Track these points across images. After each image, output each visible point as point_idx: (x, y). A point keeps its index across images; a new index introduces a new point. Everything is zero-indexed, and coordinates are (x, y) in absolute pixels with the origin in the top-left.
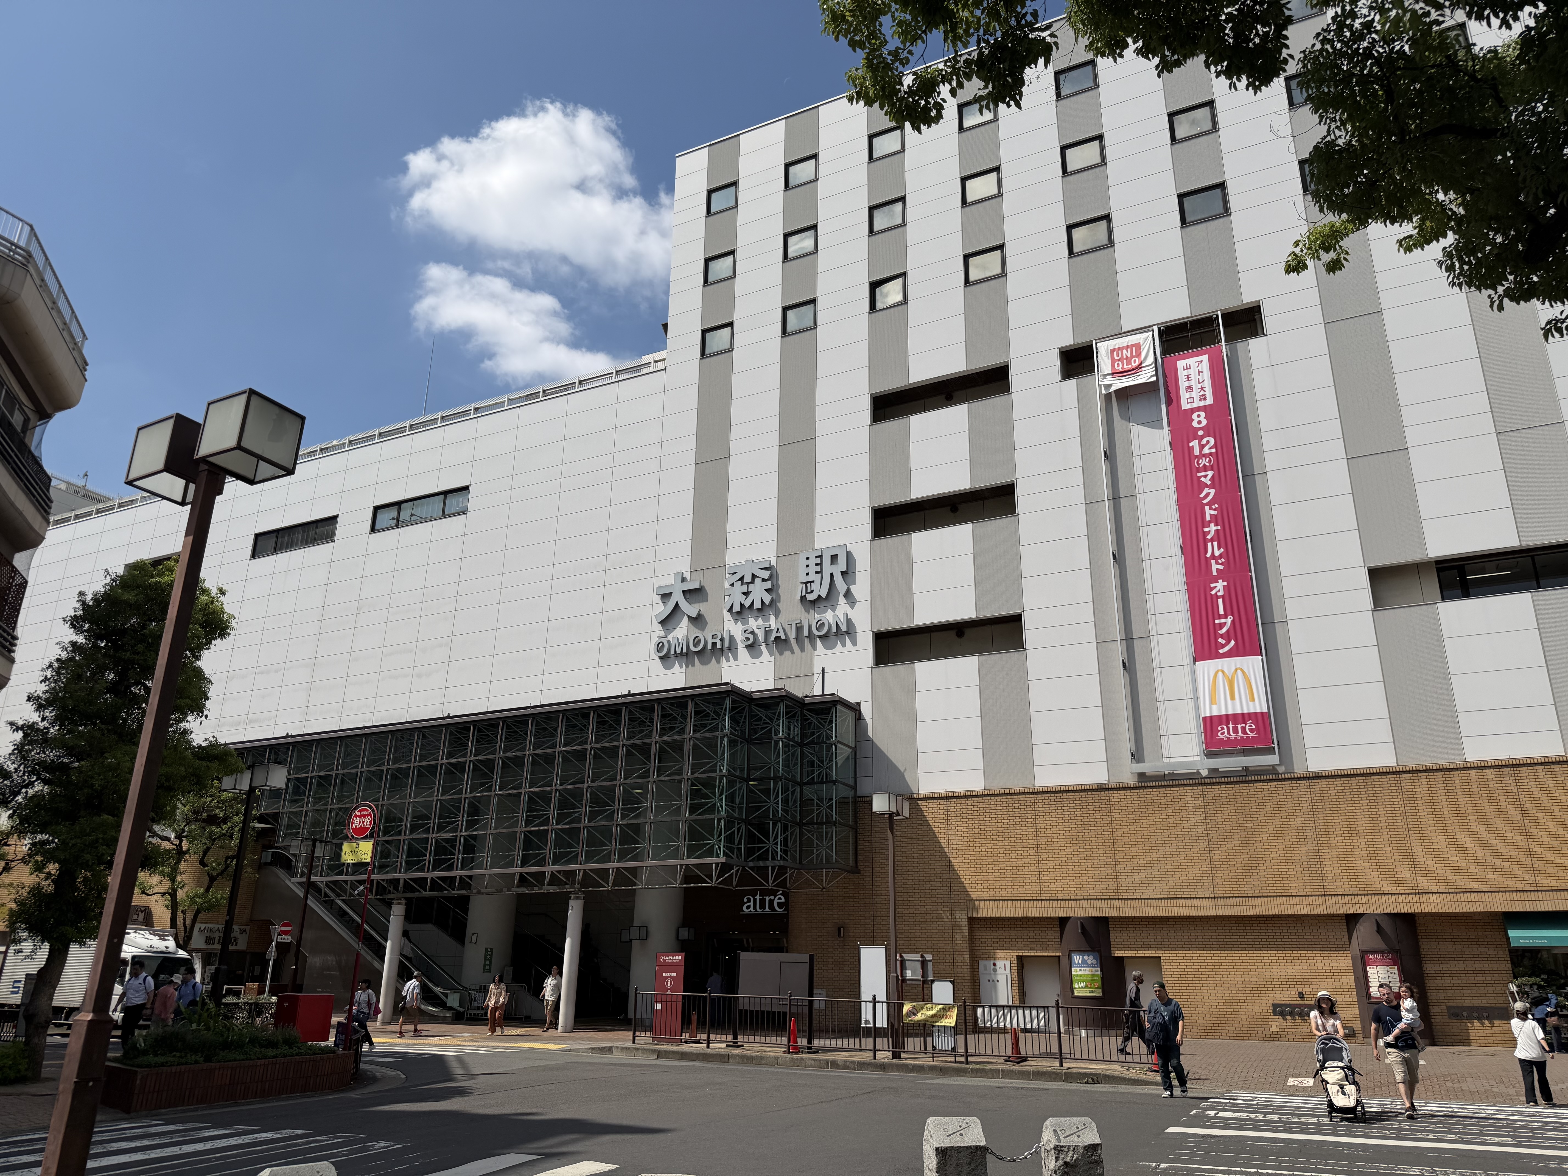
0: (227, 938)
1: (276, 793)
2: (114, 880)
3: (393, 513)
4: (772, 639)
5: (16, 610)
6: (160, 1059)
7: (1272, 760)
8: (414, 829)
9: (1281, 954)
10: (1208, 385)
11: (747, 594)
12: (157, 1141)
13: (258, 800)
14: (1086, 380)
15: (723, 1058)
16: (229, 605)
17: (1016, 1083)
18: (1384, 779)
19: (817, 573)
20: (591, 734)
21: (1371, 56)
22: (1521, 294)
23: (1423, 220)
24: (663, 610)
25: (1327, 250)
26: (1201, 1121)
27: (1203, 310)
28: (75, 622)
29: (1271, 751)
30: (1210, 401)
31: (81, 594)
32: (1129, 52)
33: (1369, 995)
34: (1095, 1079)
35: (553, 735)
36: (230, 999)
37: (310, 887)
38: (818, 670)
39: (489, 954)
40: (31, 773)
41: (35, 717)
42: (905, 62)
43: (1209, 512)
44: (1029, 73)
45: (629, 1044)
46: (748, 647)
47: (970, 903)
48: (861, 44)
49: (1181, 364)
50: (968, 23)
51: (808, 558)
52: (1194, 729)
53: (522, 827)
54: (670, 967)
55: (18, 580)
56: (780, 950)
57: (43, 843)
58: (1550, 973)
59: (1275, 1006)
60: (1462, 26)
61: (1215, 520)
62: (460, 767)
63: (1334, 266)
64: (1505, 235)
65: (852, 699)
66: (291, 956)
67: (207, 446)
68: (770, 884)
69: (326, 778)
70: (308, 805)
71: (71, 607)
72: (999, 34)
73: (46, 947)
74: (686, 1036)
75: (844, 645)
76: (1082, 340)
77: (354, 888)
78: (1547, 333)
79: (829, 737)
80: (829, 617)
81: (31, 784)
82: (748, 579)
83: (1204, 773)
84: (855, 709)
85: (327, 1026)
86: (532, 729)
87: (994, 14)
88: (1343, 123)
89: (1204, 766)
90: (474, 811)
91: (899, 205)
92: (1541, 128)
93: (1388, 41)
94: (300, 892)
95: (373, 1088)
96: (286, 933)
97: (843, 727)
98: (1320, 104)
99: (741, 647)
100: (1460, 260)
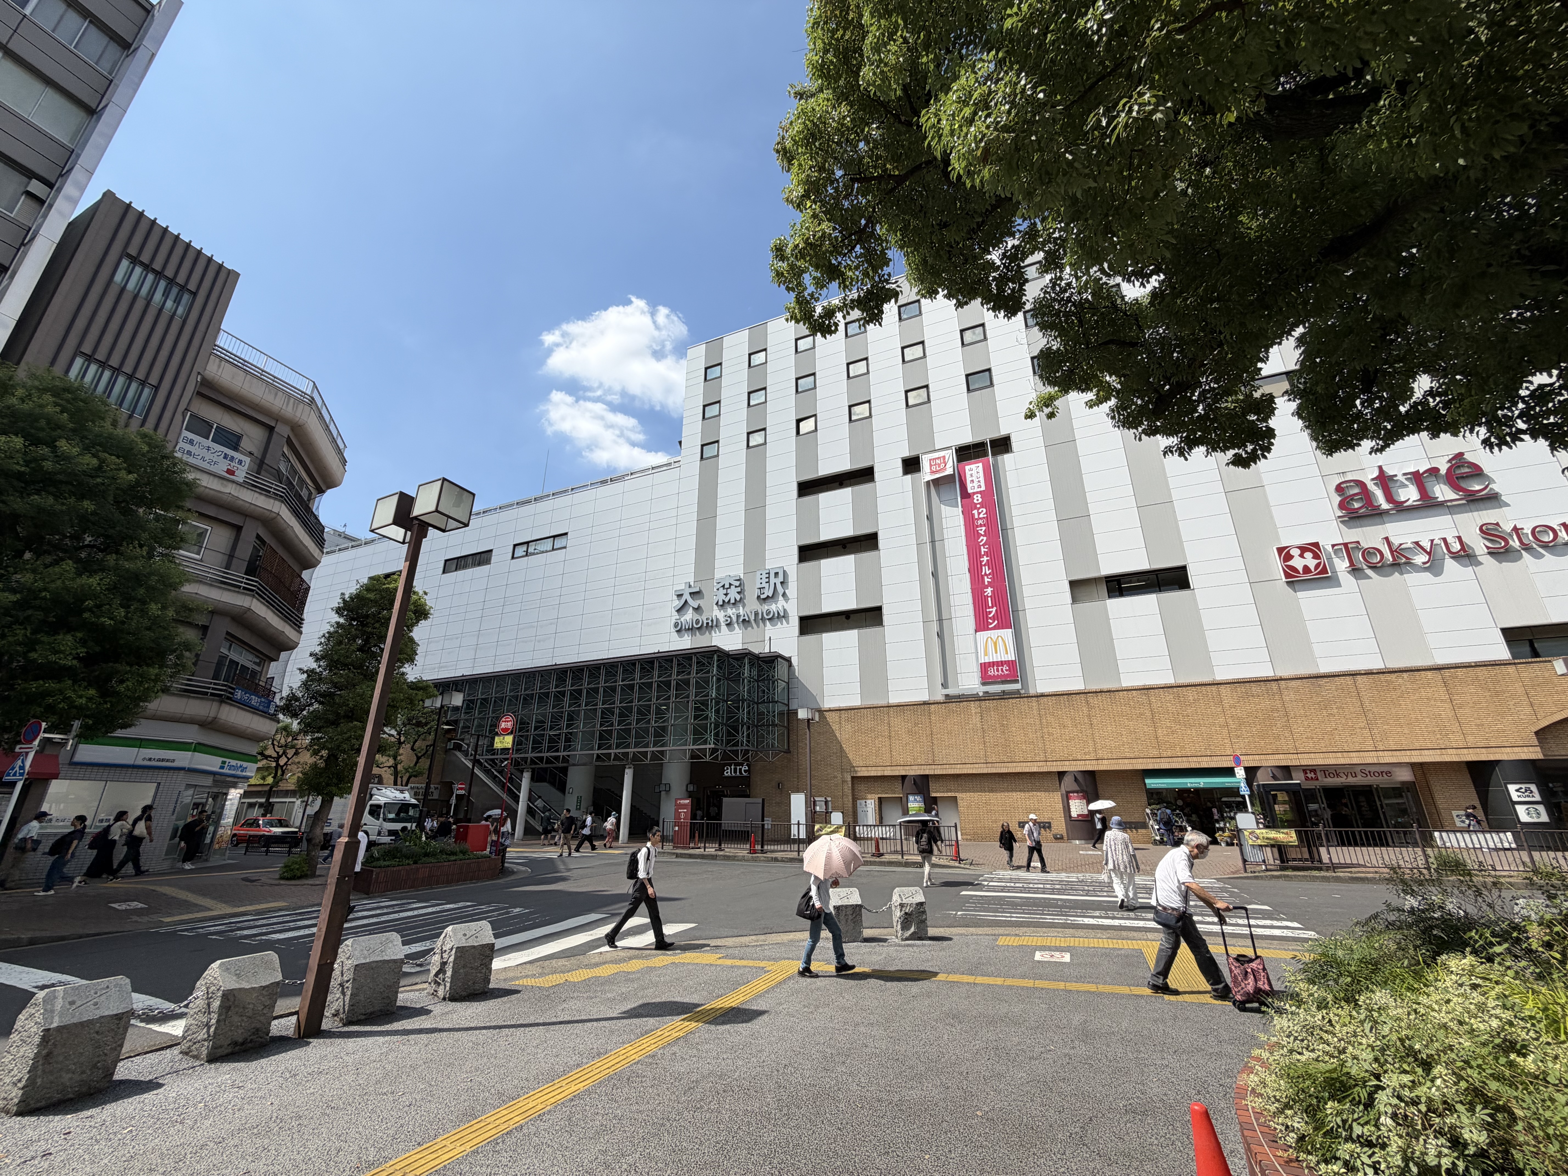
0: (427, 793)
1: (456, 709)
2: (362, 760)
3: (524, 548)
4: (741, 620)
5: (303, 603)
6: (387, 863)
7: (1017, 686)
8: (536, 728)
9: (1023, 794)
10: (982, 479)
11: (726, 594)
12: (385, 911)
13: (446, 713)
14: (916, 475)
15: (713, 857)
16: (430, 601)
17: (877, 868)
18: (1078, 696)
19: (766, 582)
20: (637, 675)
21: (1070, 301)
22: (1151, 432)
23: (1098, 391)
24: (678, 603)
25: (1047, 406)
26: (980, 888)
27: (978, 439)
28: (339, 611)
29: (1016, 681)
30: (983, 488)
31: (343, 594)
32: (940, 296)
33: (1070, 816)
35: (615, 675)
37: (476, 762)
38: (767, 638)
39: (579, 799)
40: (311, 698)
41: (314, 665)
42: (817, 300)
43: (983, 550)
44: (886, 307)
46: (727, 625)
47: (852, 768)
48: (793, 289)
49: (967, 468)
50: (852, 279)
51: (761, 574)
52: (975, 669)
53: (598, 728)
54: (683, 806)
55: (305, 586)
56: (745, 796)
57: (319, 739)
60: (1118, 285)
61: (986, 554)
62: (563, 693)
63: (1051, 416)
64: (1142, 400)
65: (787, 655)
67: (418, 510)
68: (740, 760)
69: (485, 699)
70: (475, 715)
71: (336, 602)
72: (869, 286)
73: (320, 799)
74: (692, 845)
75: (782, 624)
76: (914, 454)
77: (501, 762)
78: (1165, 453)
79: (773, 677)
80: (773, 607)
81: (311, 704)
82: (727, 586)
83: (981, 694)
84: (788, 660)
86: (603, 672)
87: (866, 274)
88: (1056, 338)
89: (980, 690)
90: (571, 718)
91: (812, 378)
92: (1162, 342)
93: (1079, 293)
94: (470, 765)
95: (513, 877)
96: (461, 789)
97: (781, 670)
98: (1044, 327)
99: (723, 624)
100: (1119, 413)
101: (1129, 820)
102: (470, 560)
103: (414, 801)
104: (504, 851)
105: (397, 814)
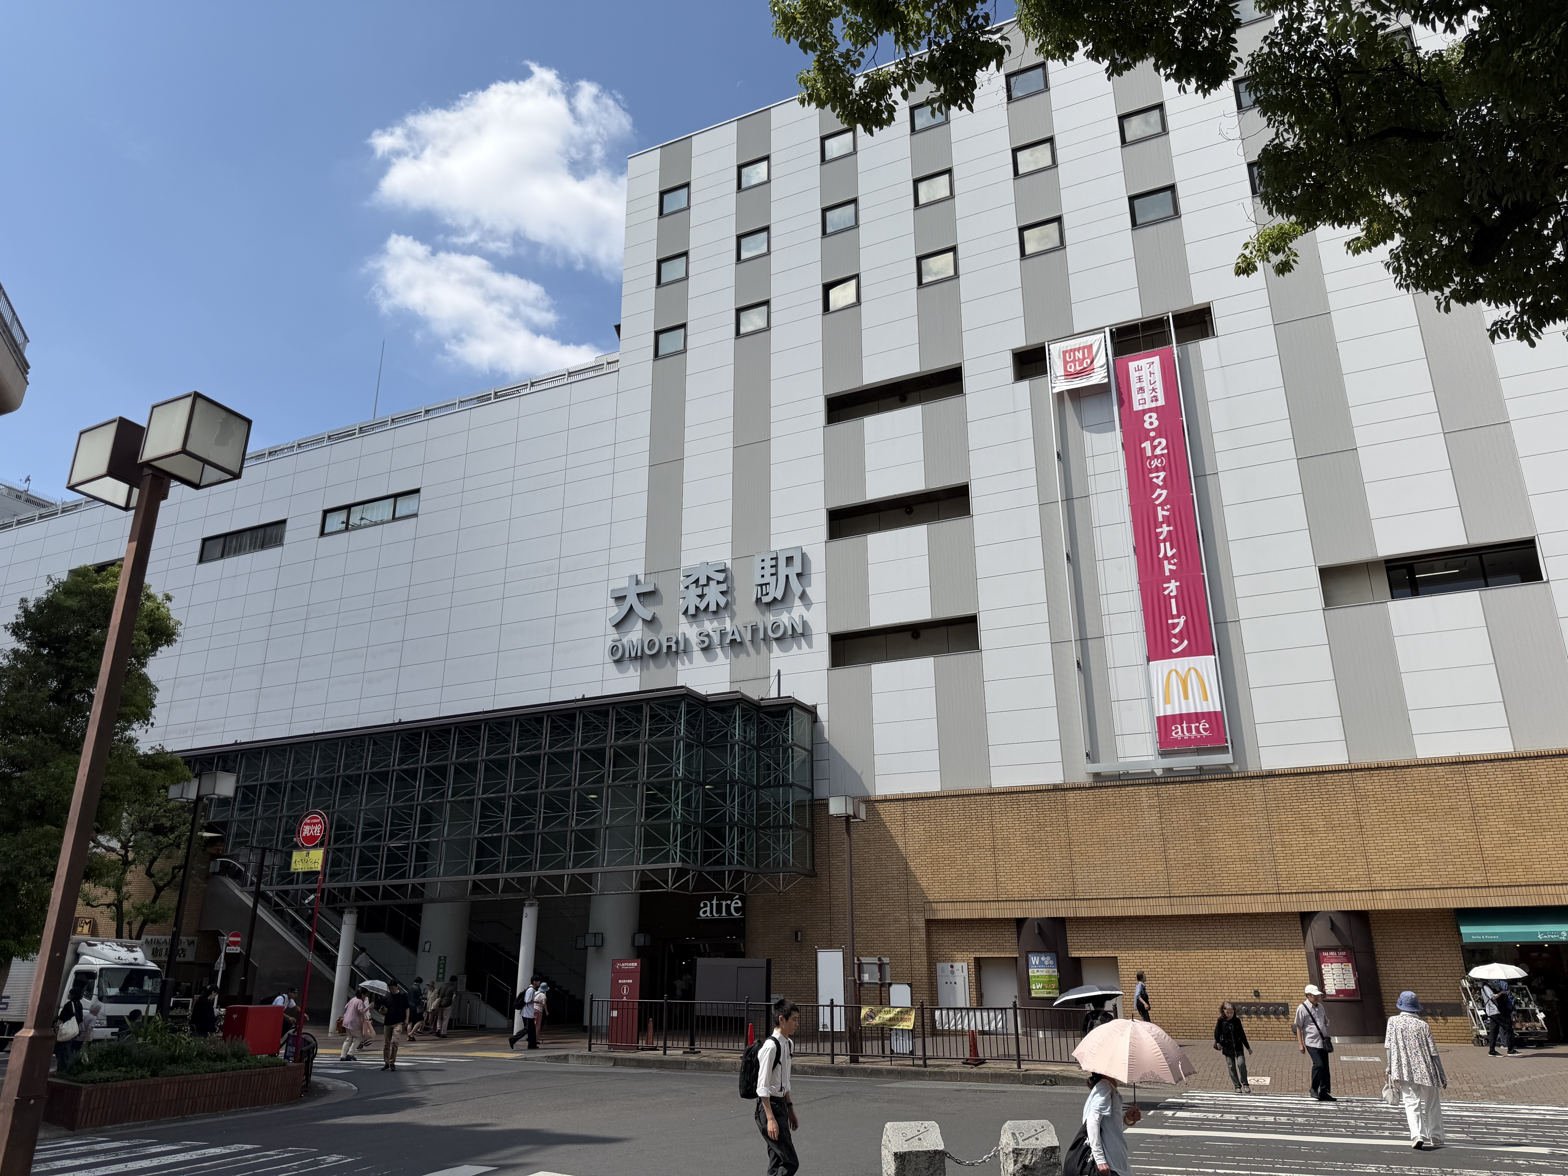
0: (174, 951)
1: (224, 802)
2: (56, 893)
3: (343, 516)
4: (728, 641)
6: (103, 1075)
7: (1225, 759)
8: (365, 836)
9: (1236, 953)
11: (701, 596)
12: (102, 1158)
13: (206, 808)
14: (1038, 381)
15: (680, 1065)
16: (176, 612)
17: (974, 1085)
18: (1336, 777)
19: (772, 575)
20: (545, 739)
21: (1318, 59)
22: (1467, 296)
23: (1370, 222)
24: (617, 612)
25: (1276, 252)
26: (1159, 1121)
27: (1154, 312)
28: (17, 630)
29: (1225, 750)
30: (1161, 402)
31: (24, 601)
32: (1080, 55)
34: (1053, 1080)
35: (507, 741)
37: (259, 896)
38: (774, 673)
39: (442, 962)
42: (856, 64)
43: (1161, 513)
44: (981, 76)
45: (585, 1052)
46: (703, 649)
47: (926, 905)
48: (813, 47)
49: (1132, 365)
50: (919, 25)
51: (763, 560)
52: (1148, 729)
53: (475, 834)
54: (627, 973)
56: (735, 954)
60: (1406, 28)
61: (1167, 520)
62: (412, 773)
63: (1283, 268)
64: (1451, 238)
65: (808, 701)
66: (240, 967)
67: (150, 451)
68: (727, 888)
69: (276, 786)
70: (258, 813)
71: (12, 614)
72: (950, 37)
74: (642, 1043)
75: (800, 647)
76: (1034, 341)
77: (304, 896)
78: (1493, 335)
79: (785, 740)
80: (784, 619)
82: (703, 581)
83: (1159, 773)
84: (811, 711)
86: (484, 734)
87: (944, 16)
88: (1291, 126)
89: (1158, 765)
90: (426, 818)
91: (852, 207)
92: (1485, 131)
93: (1335, 44)
94: (249, 902)
95: (324, 1101)
96: (235, 944)
97: (799, 729)
98: (1268, 107)
99: (696, 648)
100: (1408, 262)
101: (1430, 999)
102: (246, 539)
103: (151, 966)
104: (311, 1053)
105: (123, 989)
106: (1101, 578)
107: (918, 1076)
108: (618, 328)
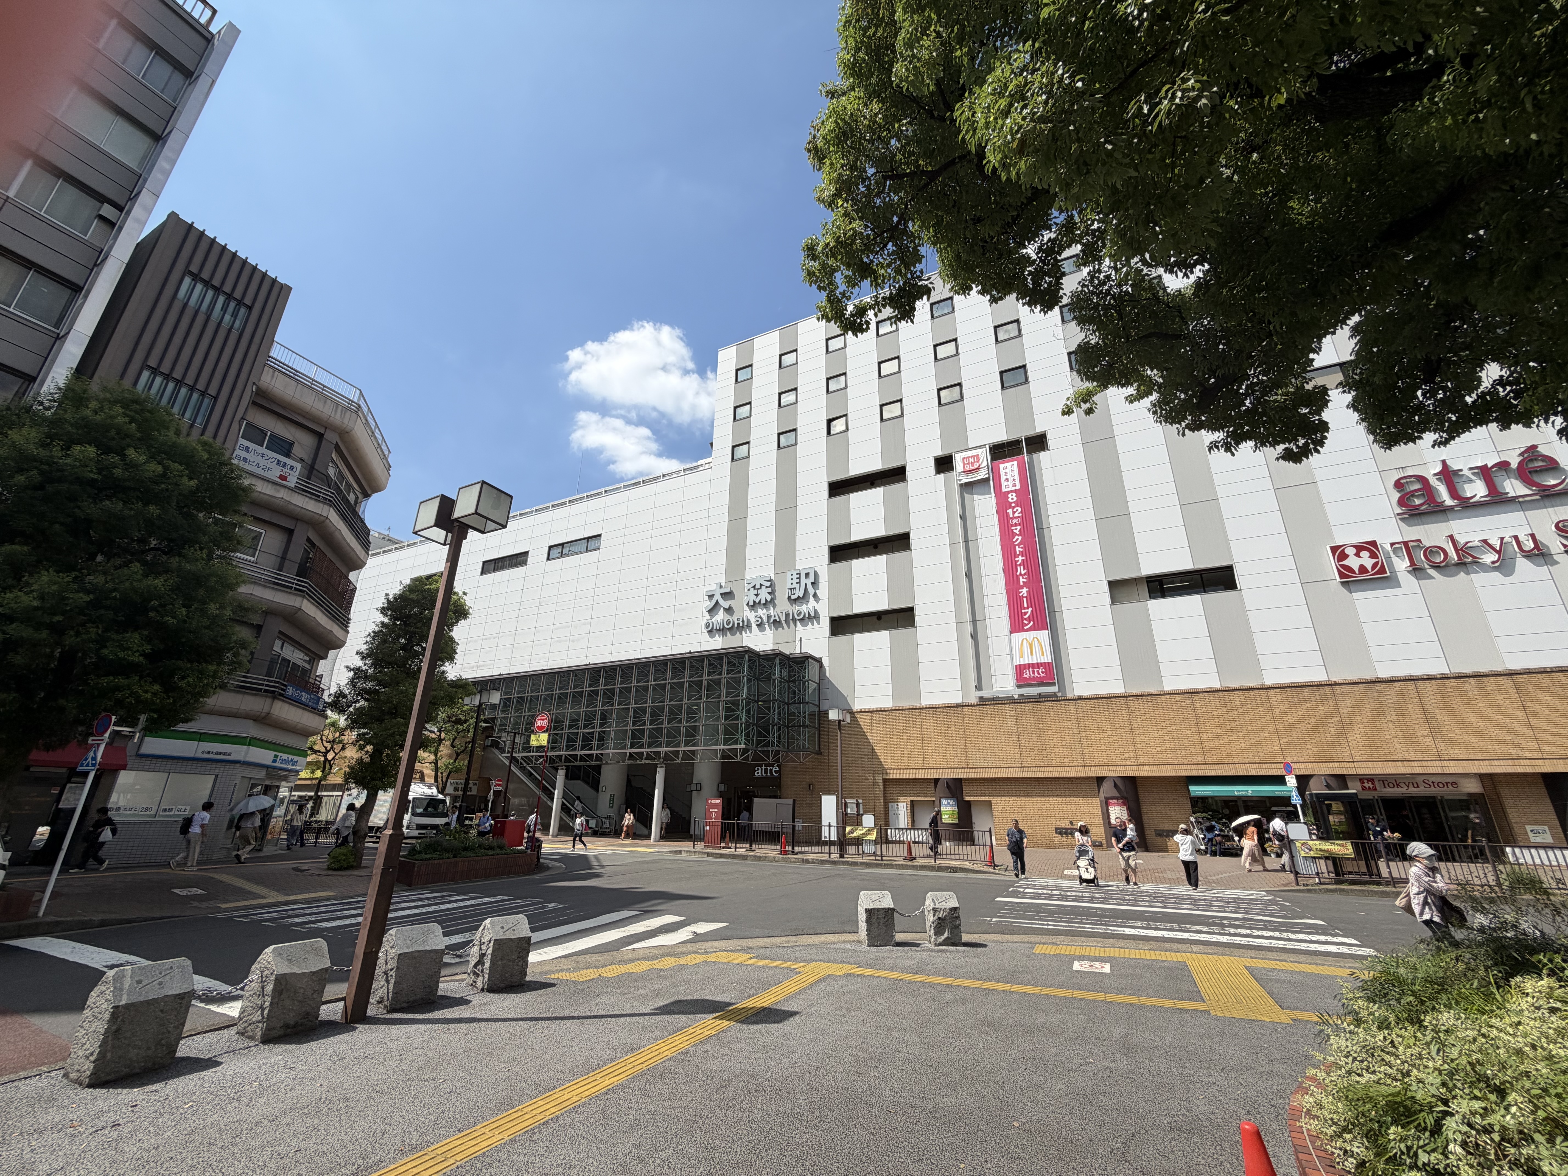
0: (466, 788)
1: (494, 707)
2: (404, 755)
3: (559, 549)
4: (772, 621)
5: (350, 603)
6: (428, 856)
7: (1054, 689)
8: (570, 727)
9: (1060, 799)
10: (1017, 478)
11: (757, 595)
12: (426, 902)
13: (483, 710)
14: (949, 474)
15: (744, 857)
16: (468, 601)
17: (909, 872)
18: (1117, 700)
19: (797, 583)
20: (669, 675)
21: (1109, 294)
22: (1195, 427)
23: (1139, 386)
24: (709, 604)
25: (1085, 402)
26: (1015, 894)
27: (1013, 437)
28: (383, 611)
29: (1053, 684)
30: (1018, 487)
31: (387, 595)
32: (974, 292)
34: (955, 870)
35: (647, 675)
36: (467, 822)
37: (513, 759)
38: (798, 639)
39: (612, 798)
40: (358, 695)
41: (360, 663)
42: (849, 298)
43: (1018, 549)
44: (918, 304)
45: (692, 849)
46: (758, 625)
47: (884, 771)
48: (824, 289)
49: (1002, 466)
50: (884, 277)
51: (792, 575)
52: (1010, 671)
53: (630, 727)
54: (714, 806)
55: (351, 587)
56: (775, 797)
57: (364, 734)
58: (1213, 811)
59: (1056, 829)
60: (1161, 277)
61: (1022, 554)
62: (596, 693)
63: (1089, 411)
64: (1186, 394)
65: (817, 656)
66: (502, 798)
67: (458, 513)
68: (771, 760)
69: (522, 698)
70: (512, 713)
71: (381, 602)
72: (901, 283)
73: (365, 792)
74: (723, 845)
75: (813, 625)
76: (946, 452)
77: (537, 760)
78: (1210, 449)
79: (804, 677)
80: (804, 608)
81: (358, 701)
82: (758, 586)
83: (1016, 697)
84: (819, 661)
85: (523, 838)
87: (898, 272)
88: (1094, 332)
89: (1016, 693)
90: (604, 717)
91: (843, 378)
92: (1207, 334)
93: (1119, 286)
94: (507, 763)
95: (547, 873)
96: (499, 785)
97: (812, 671)
98: (1082, 321)
99: (754, 626)
100: (1161, 408)
102: (507, 562)
106: (984, 588)
107: (878, 866)
108: (711, 444)
